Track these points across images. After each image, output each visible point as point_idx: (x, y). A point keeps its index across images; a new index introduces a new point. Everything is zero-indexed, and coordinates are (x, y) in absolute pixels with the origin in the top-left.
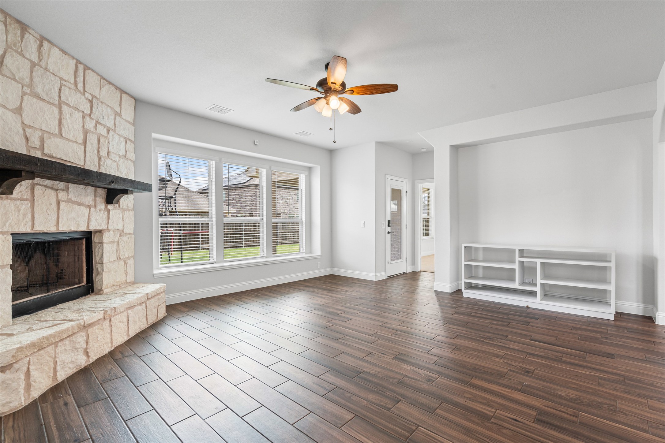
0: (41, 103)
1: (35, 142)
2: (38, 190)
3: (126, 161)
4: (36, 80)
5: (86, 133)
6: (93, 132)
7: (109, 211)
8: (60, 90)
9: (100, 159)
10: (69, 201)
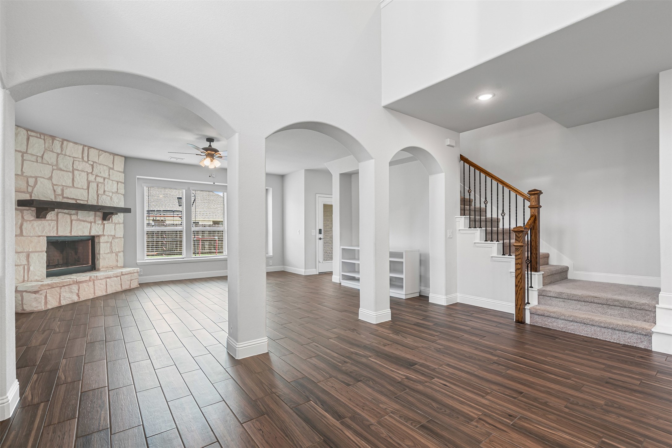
0: (62, 172)
1: (59, 191)
2: (60, 215)
3: (117, 195)
4: (60, 161)
5: (89, 183)
6: (94, 182)
7: (104, 225)
8: (73, 164)
9: (98, 196)
10: (78, 220)
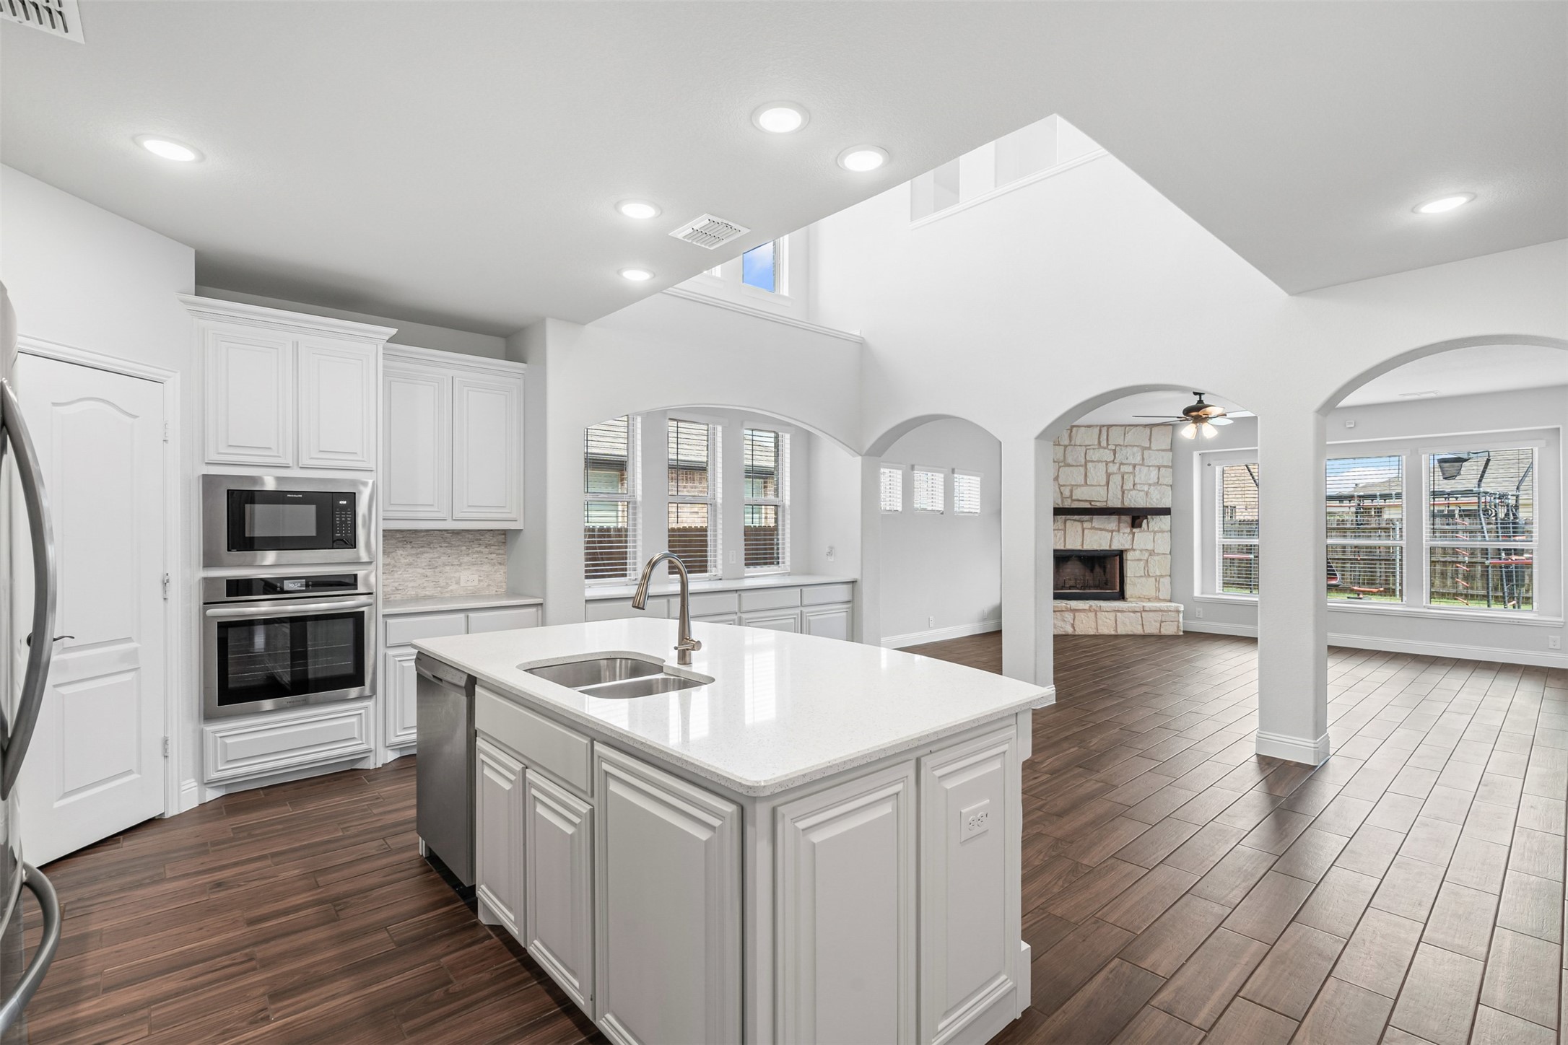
0: (1071, 468)
1: (1067, 493)
2: (1068, 523)
3: (1159, 488)
4: (1067, 455)
5: (1109, 475)
6: (1116, 473)
7: (1134, 534)
8: (1086, 454)
9: (1123, 493)
10: (1093, 528)
